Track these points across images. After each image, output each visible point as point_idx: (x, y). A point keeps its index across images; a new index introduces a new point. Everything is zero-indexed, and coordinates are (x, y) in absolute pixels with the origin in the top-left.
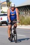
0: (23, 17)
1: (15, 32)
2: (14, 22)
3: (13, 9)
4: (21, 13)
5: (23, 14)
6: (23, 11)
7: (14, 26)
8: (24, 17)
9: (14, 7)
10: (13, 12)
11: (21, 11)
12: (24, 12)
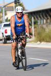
0: (42, 28)
1: (23, 54)
2: (21, 37)
3: (19, 16)
4: (39, 21)
5: (44, 24)
6: (42, 18)
7: (21, 43)
8: (45, 29)
9: (21, 13)
10: (20, 21)
11: (39, 18)
12: (45, 21)
